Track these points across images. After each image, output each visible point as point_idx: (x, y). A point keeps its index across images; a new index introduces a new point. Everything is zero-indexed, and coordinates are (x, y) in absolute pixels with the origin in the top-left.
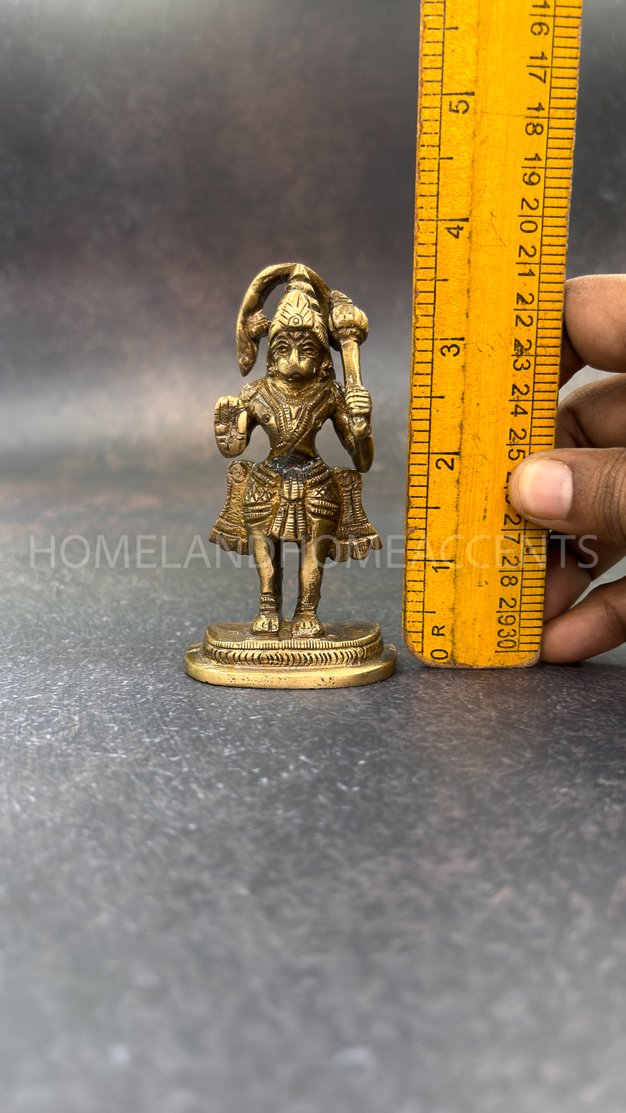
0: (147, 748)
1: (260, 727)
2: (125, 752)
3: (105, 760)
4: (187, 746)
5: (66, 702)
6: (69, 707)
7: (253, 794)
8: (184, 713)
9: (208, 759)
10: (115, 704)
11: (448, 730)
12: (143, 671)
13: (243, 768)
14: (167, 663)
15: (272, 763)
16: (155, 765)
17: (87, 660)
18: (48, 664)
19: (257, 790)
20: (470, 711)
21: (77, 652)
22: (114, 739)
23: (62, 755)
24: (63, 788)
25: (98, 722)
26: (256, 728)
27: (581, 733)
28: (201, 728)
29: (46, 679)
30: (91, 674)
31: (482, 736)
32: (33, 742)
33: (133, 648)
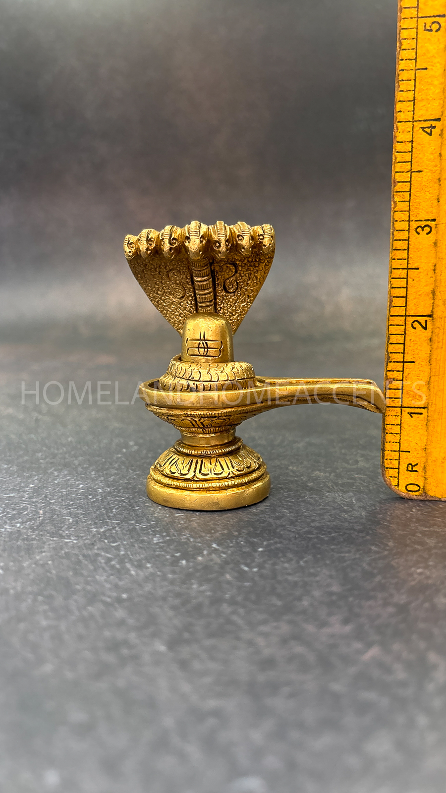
0: (94, 536)
1: (182, 522)
2: (76, 538)
3: (61, 544)
4: (124, 534)
5: (35, 500)
6: (37, 504)
7: (174, 572)
8: (124, 510)
9: (141, 545)
10: (71, 502)
11: (328, 526)
12: (95, 477)
13: (167, 552)
14: (113, 471)
15: (190, 549)
16: (98, 549)
17: (53, 468)
18: (24, 471)
19: (177, 569)
20: (345, 511)
21: (47, 463)
22: (68, 529)
23: (27, 539)
24: (25, 564)
25: (58, 515)
26: (179, 522)
27: (432, 529)
28: (137, 522)
29: (21, 482)
30: (56, 480)
31: (355, 530)
32: (6, 529)
33: (89, 460)
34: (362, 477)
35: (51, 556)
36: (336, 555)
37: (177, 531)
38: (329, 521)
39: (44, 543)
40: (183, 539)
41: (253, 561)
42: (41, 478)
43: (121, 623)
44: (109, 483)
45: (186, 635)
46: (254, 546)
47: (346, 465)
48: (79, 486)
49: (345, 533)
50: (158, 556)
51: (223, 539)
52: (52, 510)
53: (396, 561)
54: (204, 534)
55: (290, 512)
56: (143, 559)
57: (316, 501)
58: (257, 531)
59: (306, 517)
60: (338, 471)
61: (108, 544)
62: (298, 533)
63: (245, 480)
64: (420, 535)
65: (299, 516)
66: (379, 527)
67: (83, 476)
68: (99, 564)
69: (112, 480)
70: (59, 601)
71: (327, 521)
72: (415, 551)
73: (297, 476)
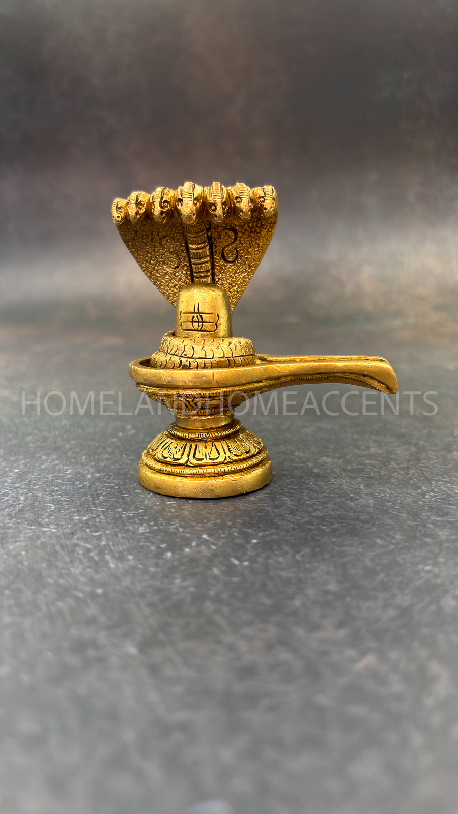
34: (374, 462)
35: (26, 546)
36: (337, 549)
37: (166, 520)
38: (332, 511)
39: (20, 532)
40: (172, 528)
41: (245, 553)
42: (28, 463)
43: (92, 621)
44: (100, 468)
45: (162, 636)
46: (247, 537)
47: (357, 451)
48: (67, 471)
49: (348, 524)
50: (142, 547)
51: (214, 529)
52: (34, 496)
53: (403, 556)
54: (194, 524)
55: (292, 500)
56: (125, 550)
57: (321, 488)
58: (253, 520)
59: (308, 505)
60: (347, 457)
61: (89, 533)
62: (297, 524)
63: (244, 465)
64: (432, 526)
65: (300, 505)
66: (386, 517)
67: (73, 460)
68: (76, 555)
69: (103, 465)
70: (27, 595)
71: (330, 511)
72: (425, 545)
73: (303, 462)
